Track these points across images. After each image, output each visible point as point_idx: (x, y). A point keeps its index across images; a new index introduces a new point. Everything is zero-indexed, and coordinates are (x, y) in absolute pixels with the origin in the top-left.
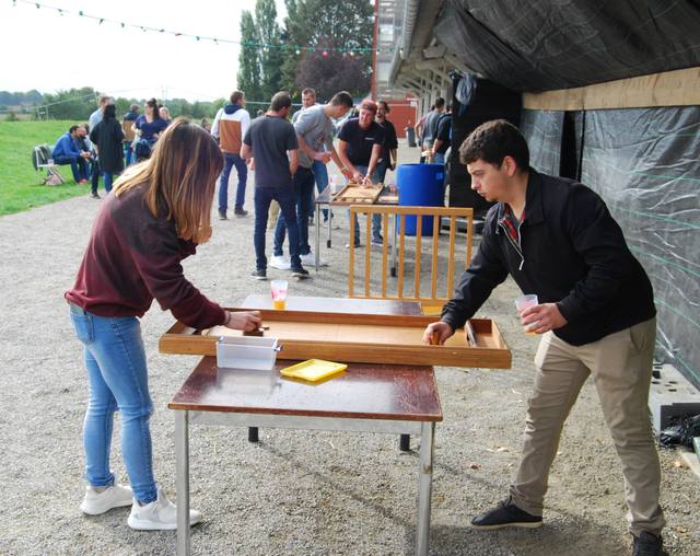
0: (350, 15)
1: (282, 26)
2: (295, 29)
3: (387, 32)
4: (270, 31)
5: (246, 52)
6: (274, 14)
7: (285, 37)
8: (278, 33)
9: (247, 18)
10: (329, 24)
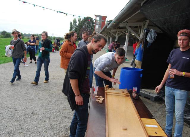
0: (90, 23)
1: (78, 25)
2: (80, 25)
3: (97, 26)
4: (75, 26)
5: (70, 29)
6: (76, 23)
7: (78, 27)
8: (76, 26)
9: (71, 23)
10: (86, 25)
